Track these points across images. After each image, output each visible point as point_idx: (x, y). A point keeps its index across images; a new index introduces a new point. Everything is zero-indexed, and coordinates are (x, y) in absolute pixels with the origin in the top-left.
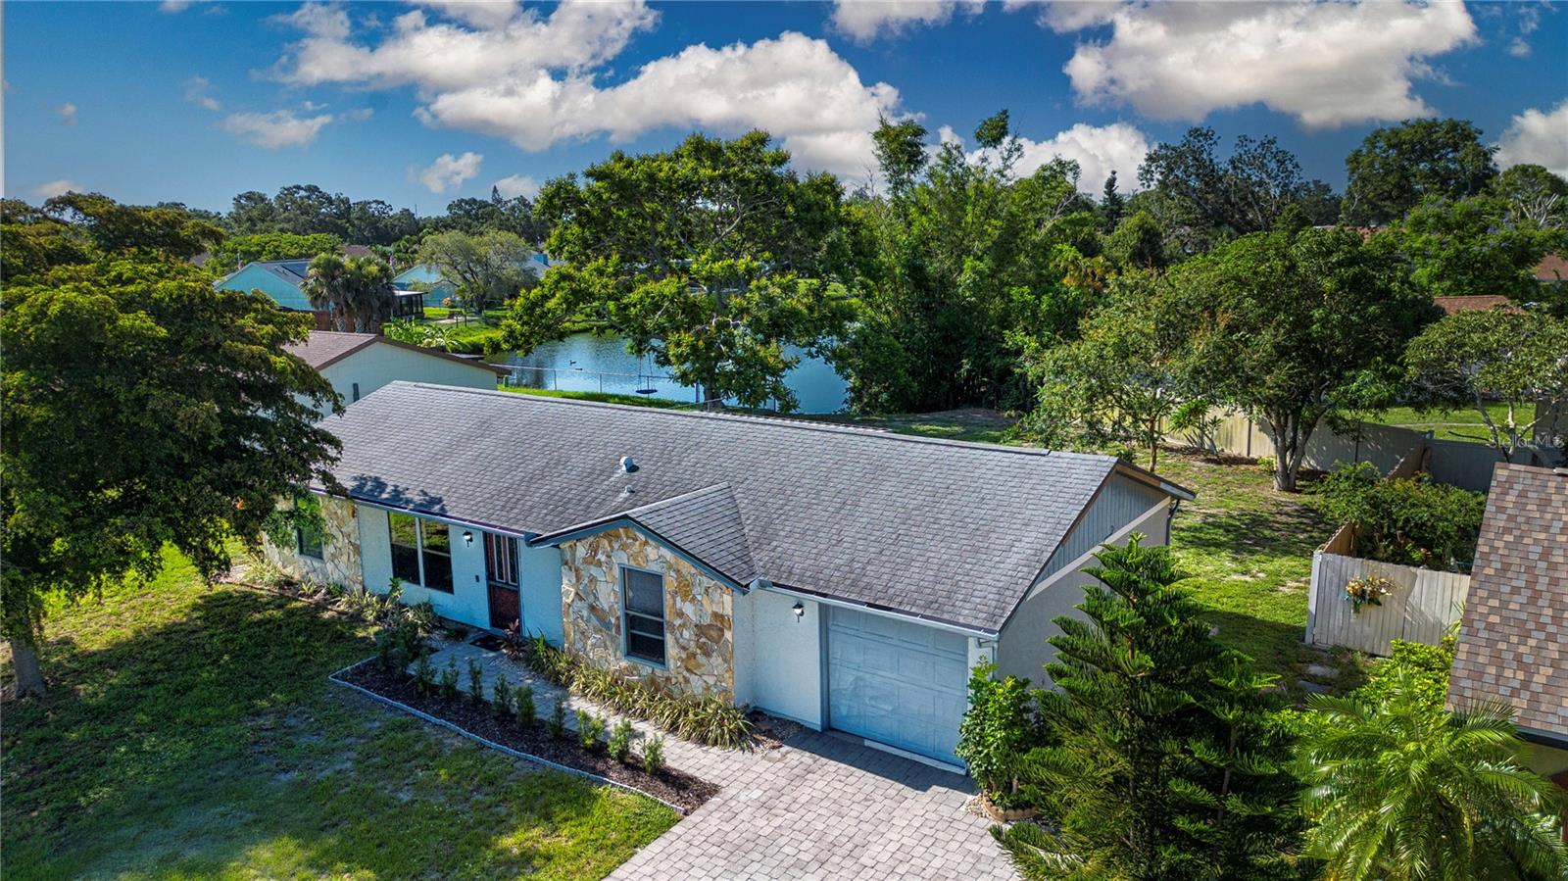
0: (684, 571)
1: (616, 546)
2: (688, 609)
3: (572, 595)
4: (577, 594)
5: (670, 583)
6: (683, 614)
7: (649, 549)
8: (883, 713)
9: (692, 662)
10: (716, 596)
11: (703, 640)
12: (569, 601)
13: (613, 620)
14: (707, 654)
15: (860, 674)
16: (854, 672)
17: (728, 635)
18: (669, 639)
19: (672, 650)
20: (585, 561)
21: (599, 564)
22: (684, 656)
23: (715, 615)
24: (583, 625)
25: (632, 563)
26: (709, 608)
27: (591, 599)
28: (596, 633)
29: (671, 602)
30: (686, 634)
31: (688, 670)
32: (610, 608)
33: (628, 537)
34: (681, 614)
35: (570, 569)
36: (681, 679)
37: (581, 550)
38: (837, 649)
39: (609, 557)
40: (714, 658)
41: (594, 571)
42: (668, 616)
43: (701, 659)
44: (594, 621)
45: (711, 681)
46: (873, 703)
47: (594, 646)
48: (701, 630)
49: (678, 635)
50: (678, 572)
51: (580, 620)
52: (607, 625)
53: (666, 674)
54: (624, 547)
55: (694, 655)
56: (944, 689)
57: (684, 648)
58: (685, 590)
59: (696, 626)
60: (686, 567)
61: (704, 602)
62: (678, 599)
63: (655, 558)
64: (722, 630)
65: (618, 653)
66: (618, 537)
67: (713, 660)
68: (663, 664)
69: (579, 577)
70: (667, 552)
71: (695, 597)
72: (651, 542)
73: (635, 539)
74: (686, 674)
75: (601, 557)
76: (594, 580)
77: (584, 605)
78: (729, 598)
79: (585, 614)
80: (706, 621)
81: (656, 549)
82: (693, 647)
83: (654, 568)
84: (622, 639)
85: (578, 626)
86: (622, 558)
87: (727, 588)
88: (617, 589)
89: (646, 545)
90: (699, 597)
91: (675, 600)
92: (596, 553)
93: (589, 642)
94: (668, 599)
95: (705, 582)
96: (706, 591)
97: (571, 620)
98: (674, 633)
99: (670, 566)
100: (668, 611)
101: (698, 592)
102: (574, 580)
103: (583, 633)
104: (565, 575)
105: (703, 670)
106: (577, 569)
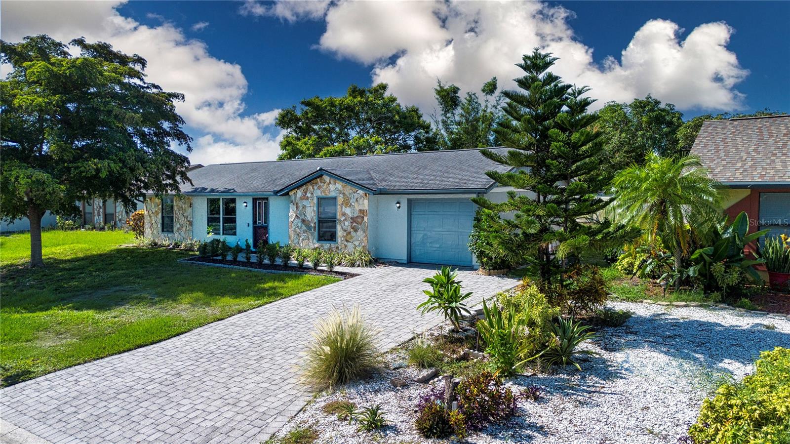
0: (347, 193)
1: (315, 188)
2: (348, 211)
3: (294, 217)
4: (296, 216)
5: (340, 200)
6: (345, 214)
7: (331, 186)
8: (435, 249)
9: (349, 236)
10: (361, 201)
11: (354, 224)
12: (292, 220)
13: (313, 225)
14: (356, 231)
15: (425, 232)
16: (423, 232)
17: (366, 219)
18: (339, 227)
19: (340, 233)
20: (301, 199)
21: (307, 198)
22: (345, 235)
23: (360, 211)
24: (298, 230)
25: (323, 194)
26: (357, 208)
27: (303, 217)
28: (304, 233)
30: (346, 223)
31: (347, 241)
32: (312, 220)
33: (321, 182)
34: (344, 214)
35: (294, 204)
36: (343, 246)
37: (300, 193)
38: (415, 223)
39: (312, 194)
40: (359, 232)
41: (305, 202)
42: (339, 216)
43: (353, 234)
44: (304, 228)
45: (357, 243)
46: (431, 245)
47: (303, 240)
48: (353, 220)
49: (343, 225)
50: (344, 194)
52: (309, 228)
53: (336, 245)
54: (319, 188)
55: (350, 233)
56: (463, 230)
57: (345, 231)
58: (347, 203)
59: (351, 218)
60: (348, 190)
61: (355, 206)
62: (344, 207)
63: (333, 188)
64: (363, 217)
65: (314, 241)
66: (317, 183)
67: (358, 233)
68: (335, 241)
69: (297, 208)
70: (339, 185)
71: (351, 204)
72: (332, 182)
73: (324, 183)
74: (346, 243)
75: (309, 195)
76: (304, 207)
77: (299, 220)
78: (367, 201)
79: (299, 225)
80: (356, 215)
81: (335, 184)
82: (349, 229)
83: (333, 194)
84: (316, 234)
85: (296, 232)
86: (318, 193)
87: (366, 195)
88: (315, 209)
89: (330, 183)
90: (353, 204)
91: (342, 208)
92: (306, 193)
93: (301, 238)
94: (339, 208)
95: (356, 196)
96: (357, 200)
97: (293, 229)
98: (341, 224)
99: (340, 192)
100: (338, 214)
101: (353, 201)
102: (295, 209)
103: (298, 235)
104: (291, 208)
105: (354, 239)
106: (297, 204)
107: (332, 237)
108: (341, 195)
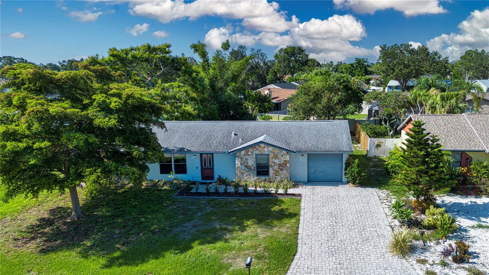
0: (275, 152)
1: (254, 150)
2: (277, 161)
4: (241, 164)
5: (271, 155)
7: (265, 149)
8: (321, 175)
9: (278, 173)
10: (285, 157)
11: (281, 167)
12: (238, 166)
13: (253, 168)
14: (282, 170)
15: (316, 168)
17: (288, 165)
18: (271, 169)
19: (271, 171)
20: (244, 155)
21: (249, 155)
22: (275, 172)
23: (285, 161)
24: (242, 171)
25: (260, 153)
26: (283, 159)
27: (246, 164)
28: (247, 172)
30: (275, 167)
31: (276, 175)
32: (252, 166)
33: (258, 147)
34: (274, 163)
35: (239, 158)
36: (274, 178)
37: (243, 153)
38: (311, 164)
39: (252, 153)
40: (284, 171)
41: (247, 157)
42: (270, 163)
43: (280, 172)
44: (246, 169)
45: (283, 176)
46: (319, 174)
47: (246, 176)
49: (273, 168)
50: (274, 153)
52: (251, 170)
53: (269, 178)
54: (257, 150)
55: (278, 171)
57: (275, 170)
58: (276, 157)
59: (279, 164)
60: (277, 151)
62: (274, 159)
64: (286, 164)
65: (254, 176)
66: (255, 147)
68: (268, 175)
69: (242, 159)
70: (271, 149)
71: (279, 158)
72: (266, 147)
73: (261, 147)
74: (275, 176)
75: (250, 153)
76: (247, 159)
77: (243, 166)
78: (288, 156)
79: (243, 168)
80: (282, 163)
81: (268, 148)
82: (277, 170)
83: (267, 153)
84: (255, 172)
85: (241, 172)
86: (257, 152)
87: (288, 153)
88: (254, 160)
89: (264, 147)
90: (280, 158)
91: (272, 160)
92: (248, 152)
93: (244, 175)
94: (270, 160)
95: (282, 154)
96: (282, 156)
97: (239, 170)
98: (272, 167)
99: (271, 152)
100: (270, 162)
101: (280, 156)
102: (240, 160)
103: (242, 173)
104: (237, 160)
105: (281, 174)
106: (241, 158)
107: (266, 173)
108: (272, 153)
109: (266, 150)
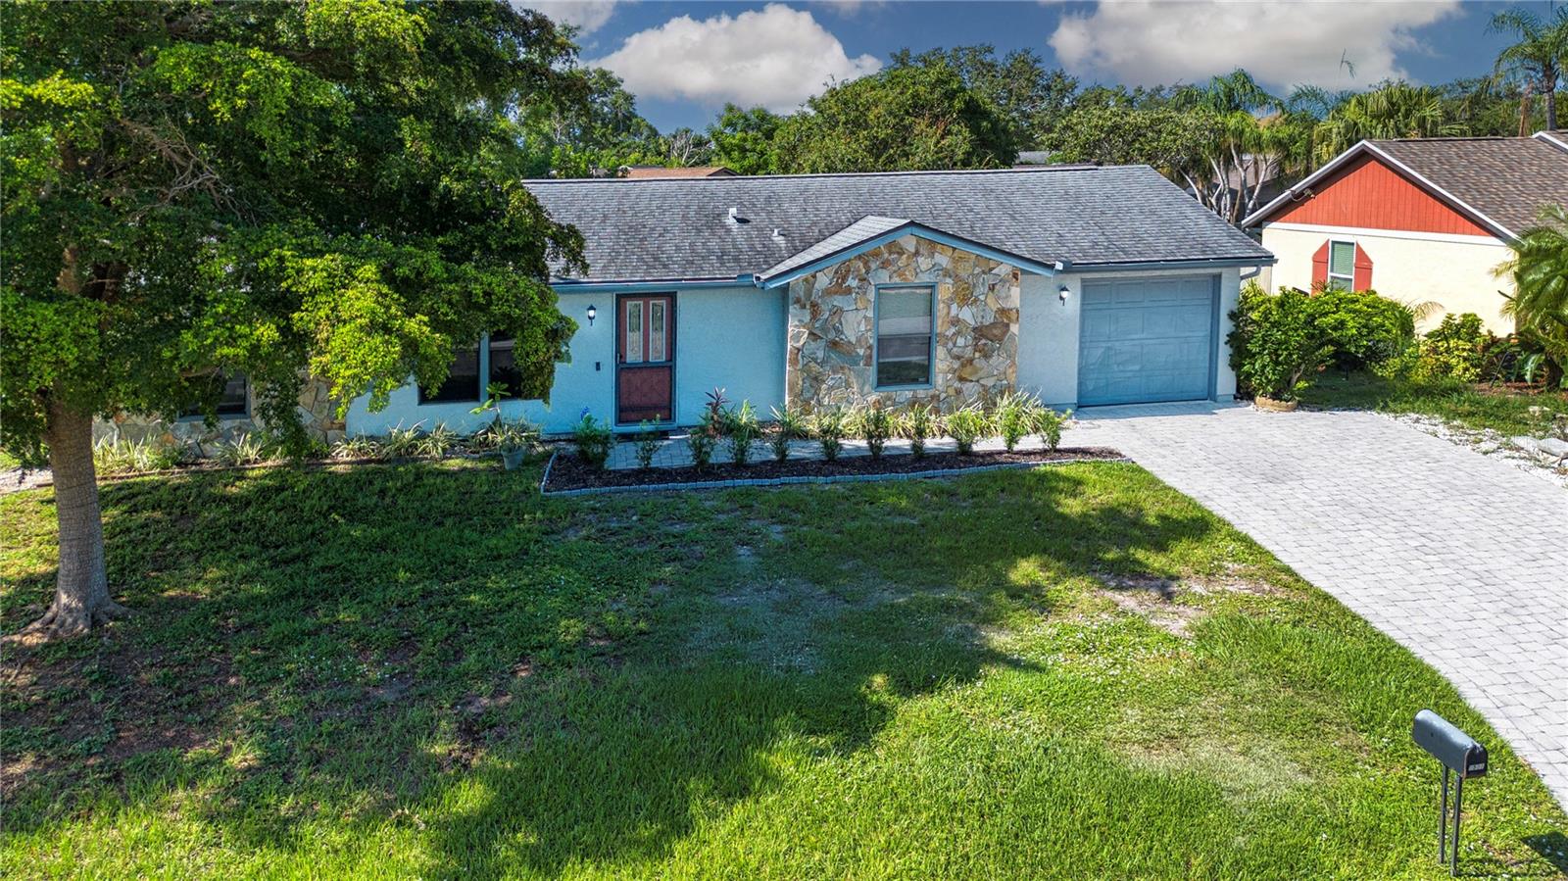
0: (963, 274)
1: (873, 266)
2: (967, 314)
3: (806, 335)
4: (811, 334)
5: (945, 289)
6: (958, 320)
7: (920, 259)
8: (1129, 374)
9: (969, 369)
10: (1002, 292)
11: (983, 341)
12: (799, 345)
13: (861, 352)
14: (987, 356)
15: (1109, 344)
16: (1104, 345)
17: (1014, 328)
18: (939, 354)
19: (942, 363)
20: (827, 292)
21: (849, 291)
22: (957, 366)
23: (1001, 311)
24: (815, 368)
25: (896, 280)
26: (993, 305)
27: (832, 335)
28: (834, 372)
29: (945, 311)
30: (961, 341)
31: (962, 379)
32: (859, 340)
33: (890, 253)
34: (955, 322)
35: (803, 307)
36: (951, 391)
37: (823, 280)
39: (862, 280)
40: (995, 358)
41: (838, 301)
42: (939, 327)
43: (979, 362)
44: (835, 360)
45: (990, 382)
46: (1121, 368)
47: (831, 389)
48: (980, 332)
49: (950, 345)
50: (957, 278)
51: (812, 364)
52: (852, 360)
53: (931, 392)
54: (885, 265)
55: (971, 361)
56: (1191, 334)
57: (958, 358)
58: (964, 295)
59: (975, 329)
61: (988, 301)
62: (954, 307)
63: (927, 266)
64: (1008, 325)
65: (867, 389)
66: (877, 255)
67: (994, 360)
68: (927, 381)
69: (814, 316)
70: (943, 256)
71: (976, 300)
72: (921, 251)
73: (901, 253)
74: (957, 385)
75: (852, 282)
76: (838, 312)
77: (821, 344)
78: (1018, 289)
79: (820, 354)
80: (989, 320)
81: (932, 252)
82: (968, 353)
83: (925, 279)
84: (872, 371)
85: (809, 372)
86: (884, 277)
87: (1015, 277)
88: (870, 316)
89: (917, 253)
90: (982, 298)
91: (949, 307)
92: (844, 279)
93: (824, 386)
94: (940, 309)
95: (990, 279)
96: (992, 288)
97: (800, 366)
98: (945, 345)
99: (947, 273)
100: (940, 322)
101: (980, 291)
102: (807, 318)
103: (816, 379)
104: (795, 316)
105: (981, 374)
106: (814, 305)
107: (921, 373)
108: (948, 280)
109: (923, 267)
